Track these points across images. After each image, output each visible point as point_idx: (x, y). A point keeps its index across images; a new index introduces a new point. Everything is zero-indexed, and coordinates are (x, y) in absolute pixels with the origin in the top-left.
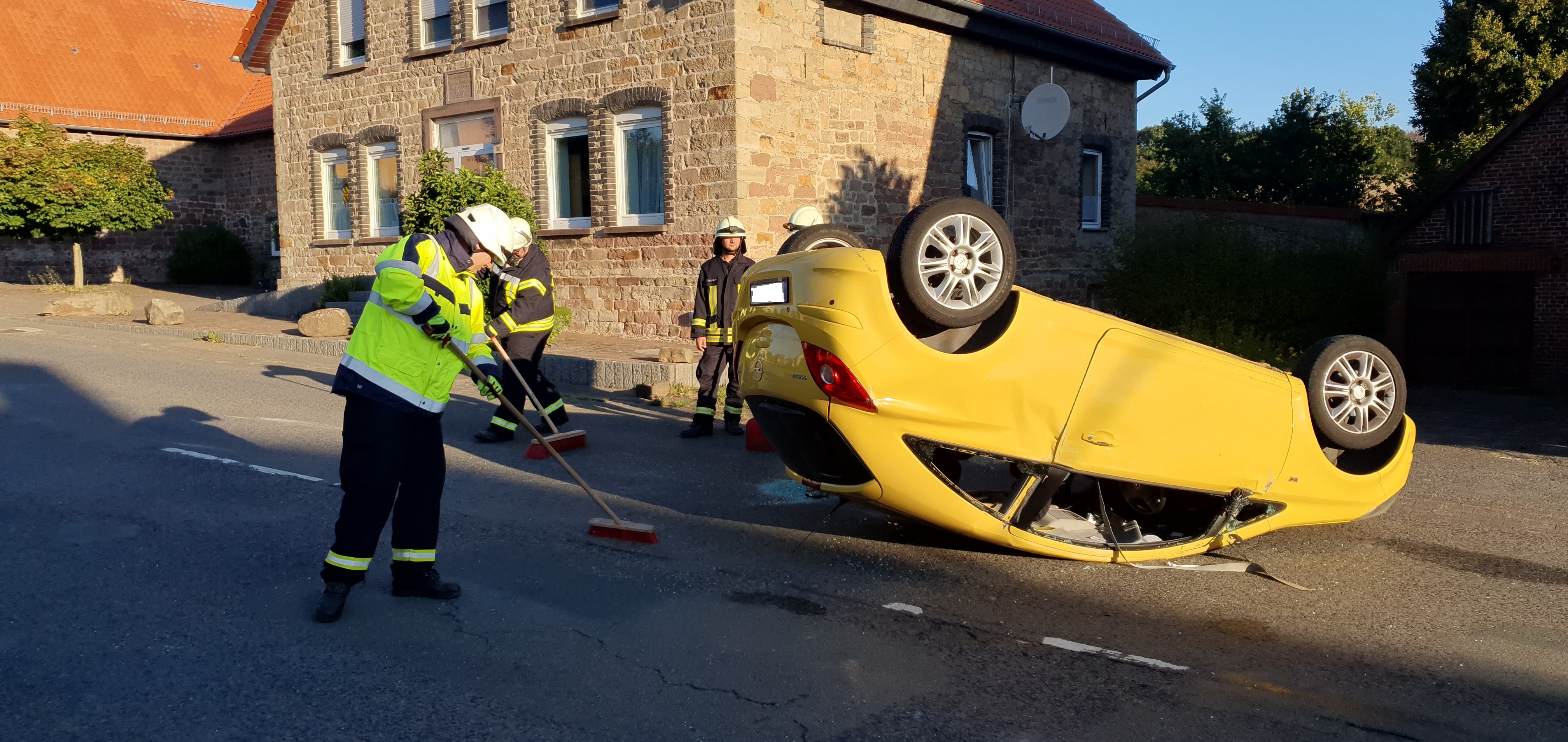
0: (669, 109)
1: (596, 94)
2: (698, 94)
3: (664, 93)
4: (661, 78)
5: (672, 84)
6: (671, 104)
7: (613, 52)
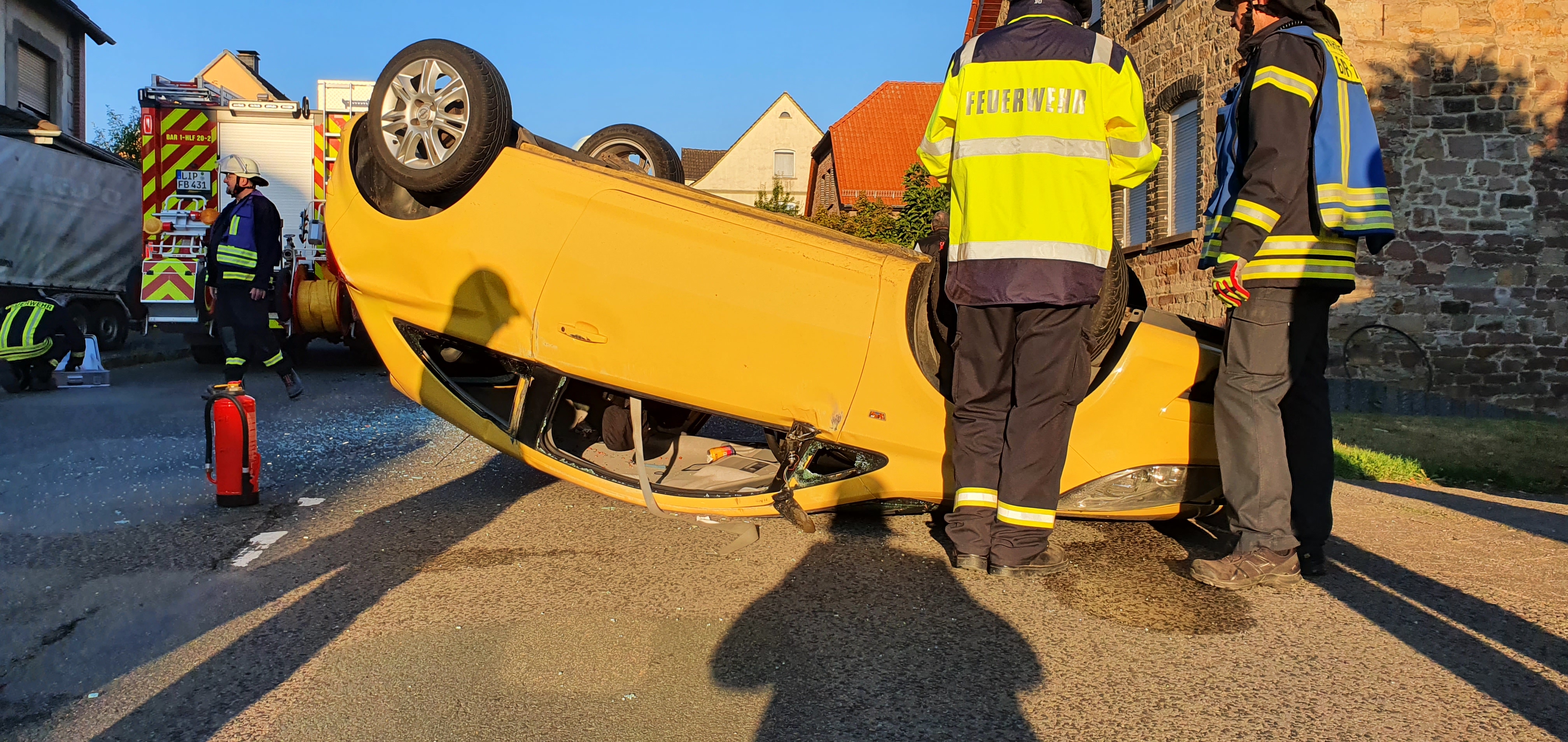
5: (1205, 68)
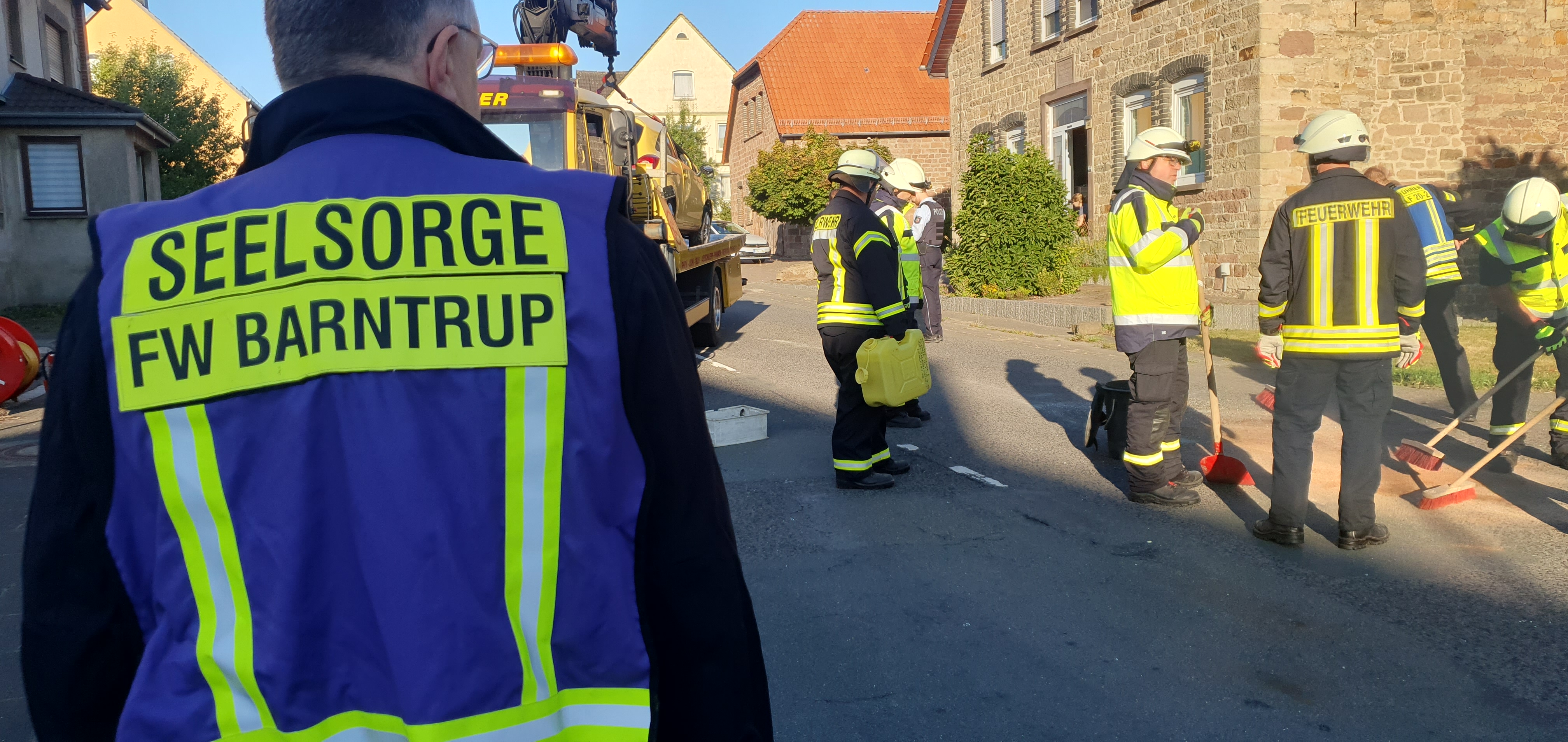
0: (1209, 73)
1: (1157, 67)
2: (1231, 57)
3: (1206, 59)
4: (1203, 45)
5: (1212, 50)
6: (1211, 69)
7: (1169, 26)
